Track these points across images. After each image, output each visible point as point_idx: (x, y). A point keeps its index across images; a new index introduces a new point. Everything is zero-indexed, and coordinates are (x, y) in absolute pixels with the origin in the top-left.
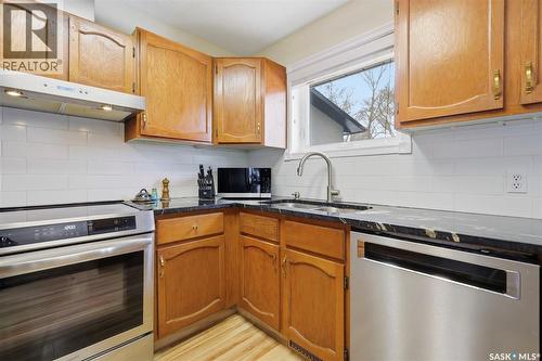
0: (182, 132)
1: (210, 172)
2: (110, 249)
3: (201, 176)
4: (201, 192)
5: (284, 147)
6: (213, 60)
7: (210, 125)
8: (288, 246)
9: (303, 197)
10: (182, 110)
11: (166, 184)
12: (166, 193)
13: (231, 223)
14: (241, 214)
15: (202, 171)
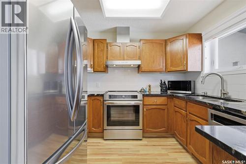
0: (154, 69)
1: (165, 82)
2: (133, 103)
3: (161, 84)
4: (161, 90)
5: (200, 70)
6: (166, 41)
7: (164, 65)
8: (190, 113)
9: (209, 94)
10: (154, 62)
11: (150, 86)
12: (150, 89)
13: (171, 102)
14: (174, 98)
15: (162, 82)
